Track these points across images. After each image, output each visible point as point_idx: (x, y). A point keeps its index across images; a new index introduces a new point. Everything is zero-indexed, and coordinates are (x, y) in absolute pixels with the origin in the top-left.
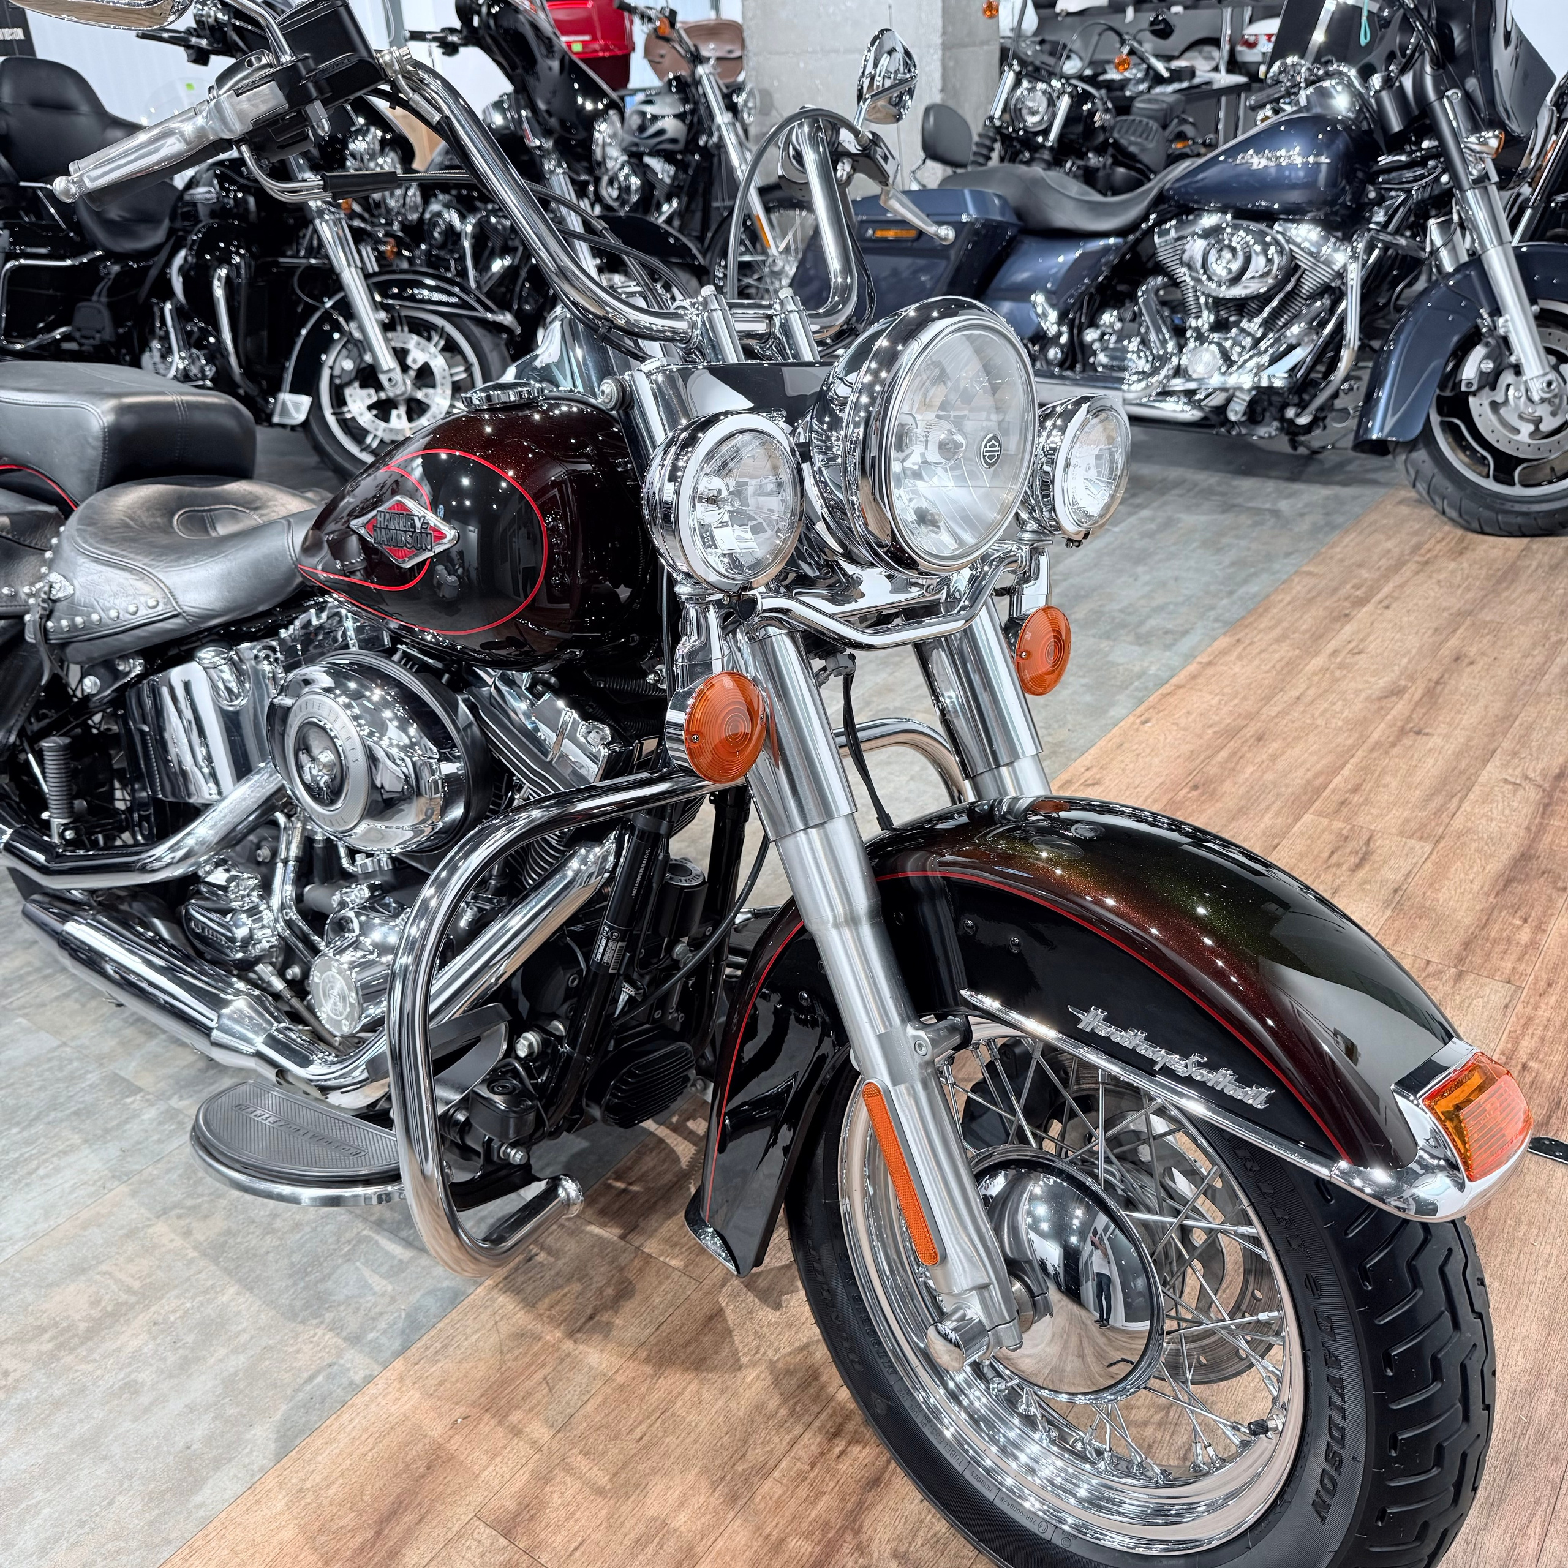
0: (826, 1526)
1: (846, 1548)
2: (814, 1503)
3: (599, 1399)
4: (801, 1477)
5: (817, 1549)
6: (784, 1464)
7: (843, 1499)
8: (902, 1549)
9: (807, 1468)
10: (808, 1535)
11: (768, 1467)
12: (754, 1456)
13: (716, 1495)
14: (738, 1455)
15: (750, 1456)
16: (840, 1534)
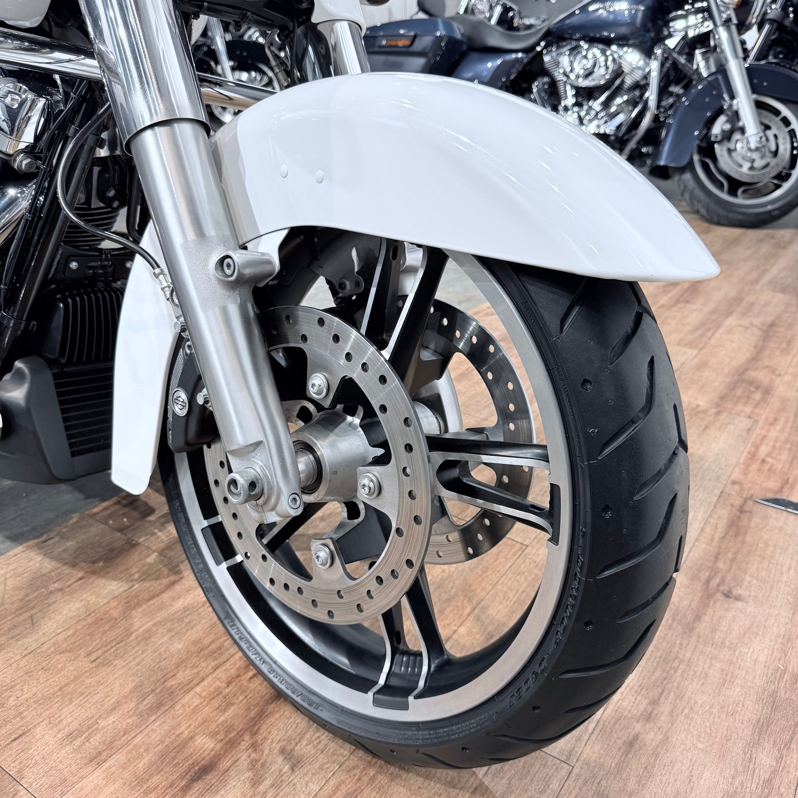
0: (230, 728)
1: (244, 745)
2: (225, 711)
3: (71, 632)
4: (218, 692)
5: (219, 746)
6: (205, 683)
7: (248, 709)
8: (289, 748)
9: (224, 685)
10: (213, 735)
11: (192, 684)
12: (183, 676)
13: (145, 703)
14: (170, 675)
15: (180, 676)
16: (240, 734)
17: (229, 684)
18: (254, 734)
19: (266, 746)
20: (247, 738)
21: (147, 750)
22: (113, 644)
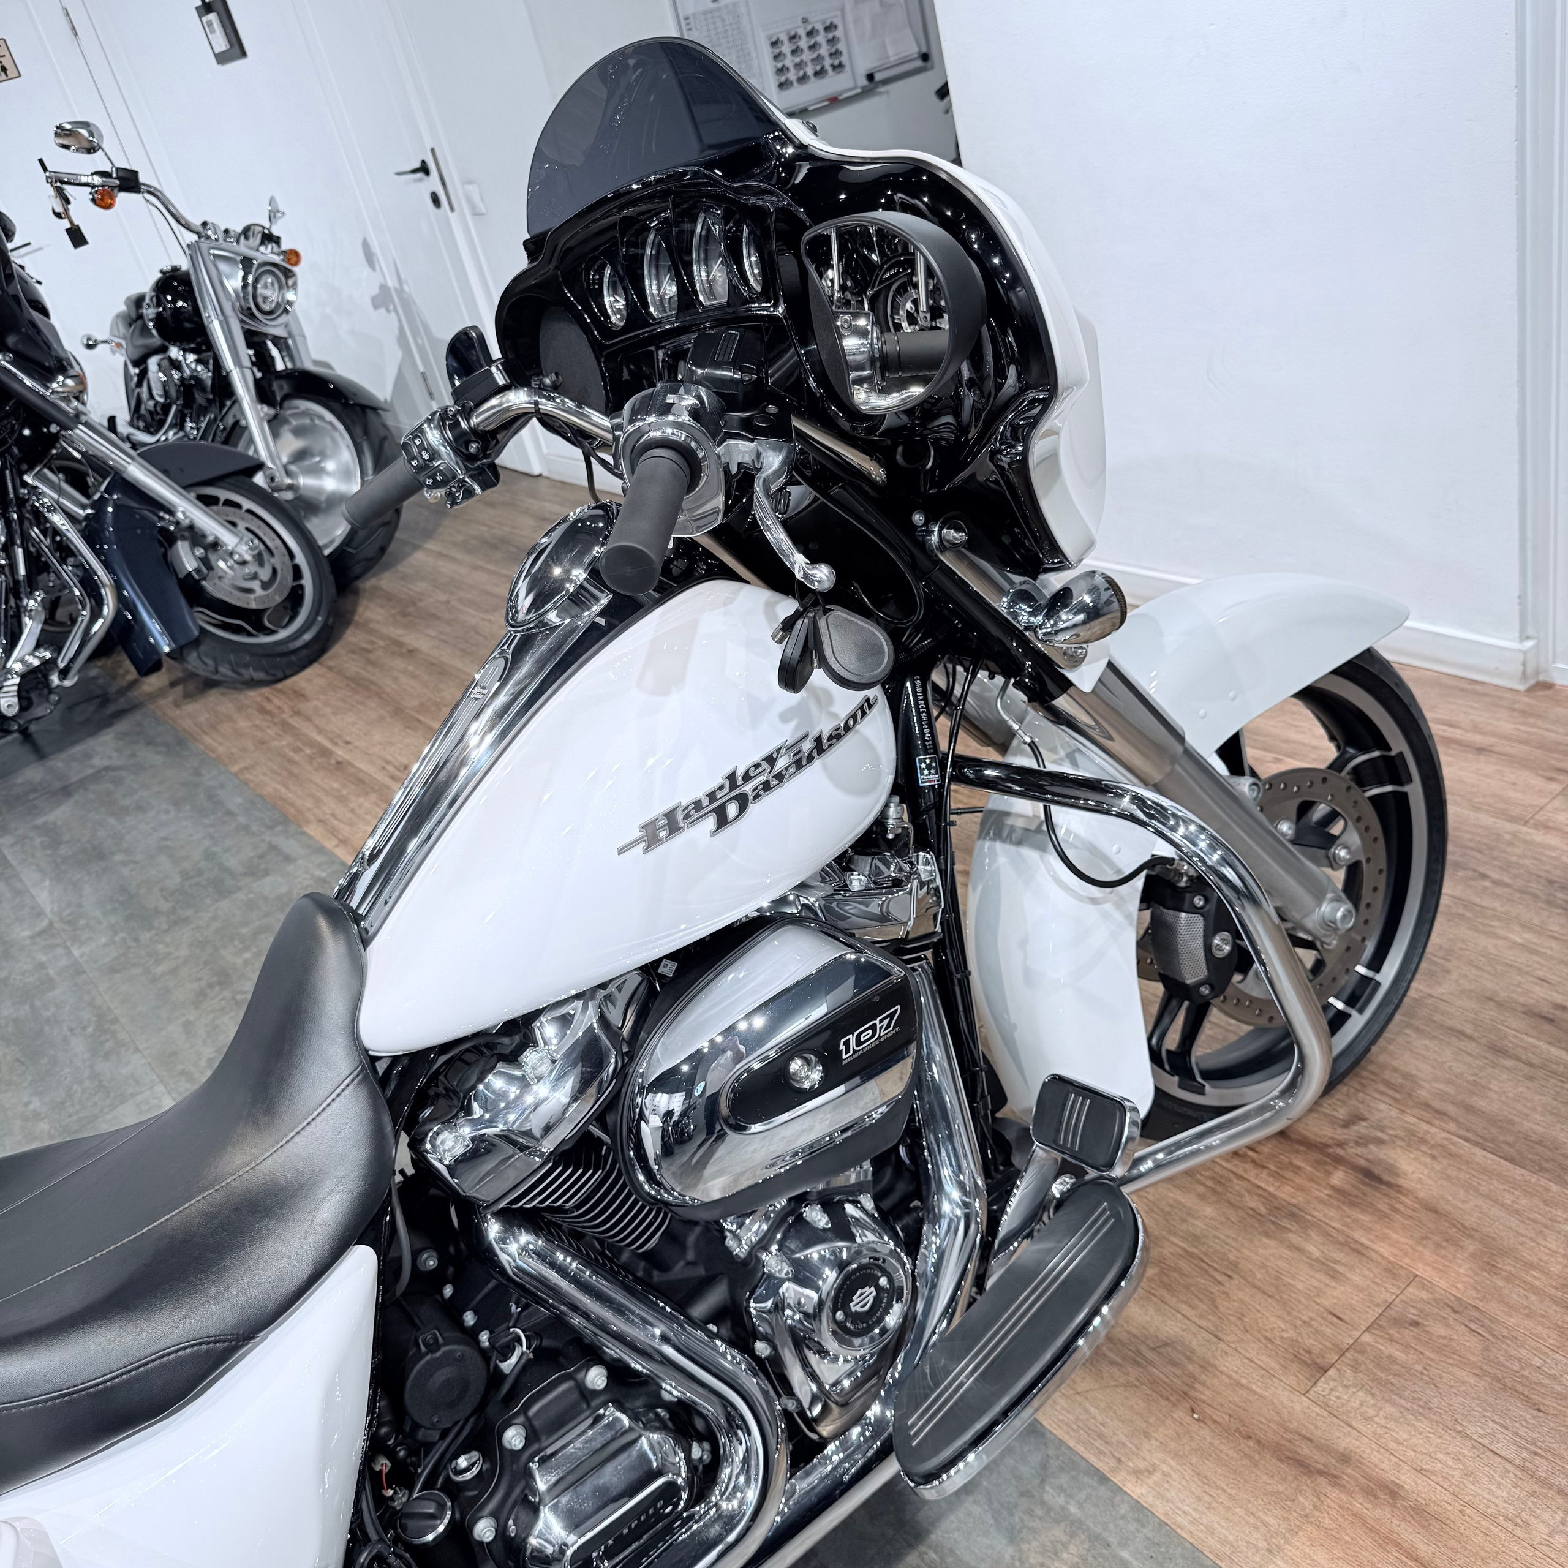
1: (1340, 1152)
11: (1263, 1193)
12: (1252, 1202)
13: (1289, 1226)
14: (1251, 1212)
15: (1253, 1205)
16: (1328, 1155)
17: (1264, 1167)
18: (1327, 1146)
19: (1340, 1138)
20: (1330, 1151)
21: (1348, 1217)
22: (1204, 1265)
